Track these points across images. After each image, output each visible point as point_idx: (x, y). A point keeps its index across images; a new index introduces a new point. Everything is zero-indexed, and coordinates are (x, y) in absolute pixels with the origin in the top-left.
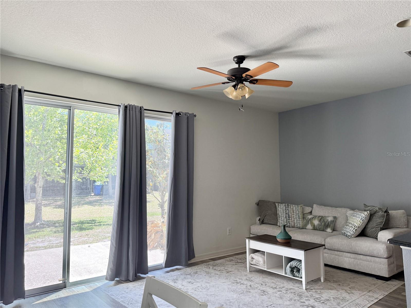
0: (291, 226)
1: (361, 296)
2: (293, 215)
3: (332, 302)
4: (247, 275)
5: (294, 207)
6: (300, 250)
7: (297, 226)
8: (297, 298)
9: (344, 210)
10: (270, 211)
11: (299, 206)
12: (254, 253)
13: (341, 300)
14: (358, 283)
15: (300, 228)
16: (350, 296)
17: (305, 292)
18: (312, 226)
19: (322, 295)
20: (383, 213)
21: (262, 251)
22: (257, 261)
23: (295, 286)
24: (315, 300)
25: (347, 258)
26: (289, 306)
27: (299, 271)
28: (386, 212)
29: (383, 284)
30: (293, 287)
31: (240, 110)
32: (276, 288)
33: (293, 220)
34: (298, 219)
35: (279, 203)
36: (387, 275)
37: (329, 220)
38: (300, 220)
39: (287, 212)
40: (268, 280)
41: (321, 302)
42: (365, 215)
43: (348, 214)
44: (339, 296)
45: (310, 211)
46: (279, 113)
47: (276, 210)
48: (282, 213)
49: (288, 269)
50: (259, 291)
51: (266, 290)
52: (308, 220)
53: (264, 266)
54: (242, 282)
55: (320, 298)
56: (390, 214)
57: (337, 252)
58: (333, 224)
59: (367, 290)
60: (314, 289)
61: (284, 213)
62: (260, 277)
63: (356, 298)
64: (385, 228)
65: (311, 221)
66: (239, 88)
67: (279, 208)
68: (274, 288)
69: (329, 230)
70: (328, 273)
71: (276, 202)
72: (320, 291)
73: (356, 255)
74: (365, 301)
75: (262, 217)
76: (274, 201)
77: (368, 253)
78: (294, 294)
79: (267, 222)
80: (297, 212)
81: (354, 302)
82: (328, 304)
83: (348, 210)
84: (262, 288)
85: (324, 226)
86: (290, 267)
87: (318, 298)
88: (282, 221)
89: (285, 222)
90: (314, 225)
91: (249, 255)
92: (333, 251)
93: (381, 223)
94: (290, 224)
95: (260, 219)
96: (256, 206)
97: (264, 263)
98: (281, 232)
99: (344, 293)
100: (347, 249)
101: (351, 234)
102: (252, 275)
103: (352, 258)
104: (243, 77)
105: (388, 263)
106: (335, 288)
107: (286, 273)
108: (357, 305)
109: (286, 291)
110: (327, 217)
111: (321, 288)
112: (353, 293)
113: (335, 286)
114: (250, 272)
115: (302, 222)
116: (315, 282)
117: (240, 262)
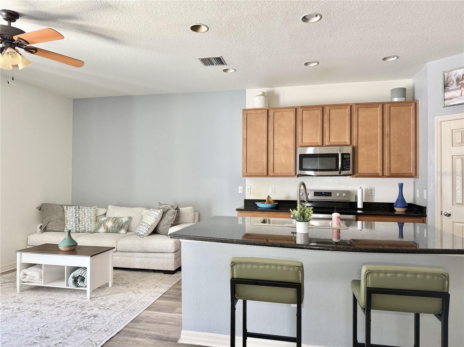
0: (81, 231)
1: (148, 293)
2: (84, 219)
3: (118, 306)
4: (16, 296)
5: (86, 210)
6: (86, 256)
7: (88, 231)
8: (79, 310)
9: (139, 210)
10: (56, 216)
11: (92, 208)
12: (27, 268)
13: (127, 302)
14: (146, 281)
15: (91, 232)
16: (136, 296)
17: (88, 302)
18: (105, 229)
19: (108, 300)
20: (175, 210)
21: (40, 264)
22: (30, 278)
23: (79, 297)
24: (99, 308)
25: (139, 257)
26: (67, 322)
27: (83, 279)
28: (177, 209)
29: (169, 278)
30: (76, 298)
31: (9, 83)
32: (53, 305)
33: (84, 224)
34: (89, 222)
35: (67, 206)
36: (173, 269)
37: (123, 221)
38: (92, 223)
39: (77, 215)
40: (45, 297)
41: (106, 308)
42: (159, 213)
43: (143, 213)
44: (125, 298)
45: (104, 213)
46: (73, 99)
47: (64, 215)
48: (71, 217)
49: (71, 280)
50: (30, 312)
51: (41, 309)
52: (101, 223)
53: (41, 282)
54: (7, 307)
55: (105, 305)
56: (180, 211)
57: (128, 253)
58: (128, 225)
59: (154, 286)
60: (100, 296)
61: (74, 217)
62: (34, 295)
63: (142, 297)
64: (175, 224)
65: (104, 223)
66: (8, 53)
67: (68, 212)
68: (50, 305)
69: (123, 231)
70: (118, 276)
71: (64, 205)
72: (106, 298)
73: (147, 253)
74: (150, 297)
75: (44, 224)
76: (61, 204)
77: (158, 250)
78: (76, 306)
79: (50, 228)
80: (89, 215)
81: (140, 301)
82: (112, 310)
83: (144, 209)
84: (34, 309)
85: (118, 227)
86: (73, 277)
87: (103, 305)
88: (70, 225)
89: (74, 227)
90: (107, 228)
91: (20, 272)
92: (125, 253)
93: (172, 220)
94: (79, 229)
95: (41, 226)
96: (38, 211)
97: (41, 277)
98: (65, 239)
99: (131, 295)
100: (139, 249)
101: (144, 233)
102: (23, 295)
103: (143, 258)
104: (14, 41)
105: (175, 256)
106: (123, 291)
107: (68, 285)
108: (142, 303)
109: (67, 305)
110: (122, 218)
111: (108, 294)
112: (140, 293)
113: (123, 289)
114: (21, 291)
115: (94, 226)
116: (102, 289)
117: (9, 282)
